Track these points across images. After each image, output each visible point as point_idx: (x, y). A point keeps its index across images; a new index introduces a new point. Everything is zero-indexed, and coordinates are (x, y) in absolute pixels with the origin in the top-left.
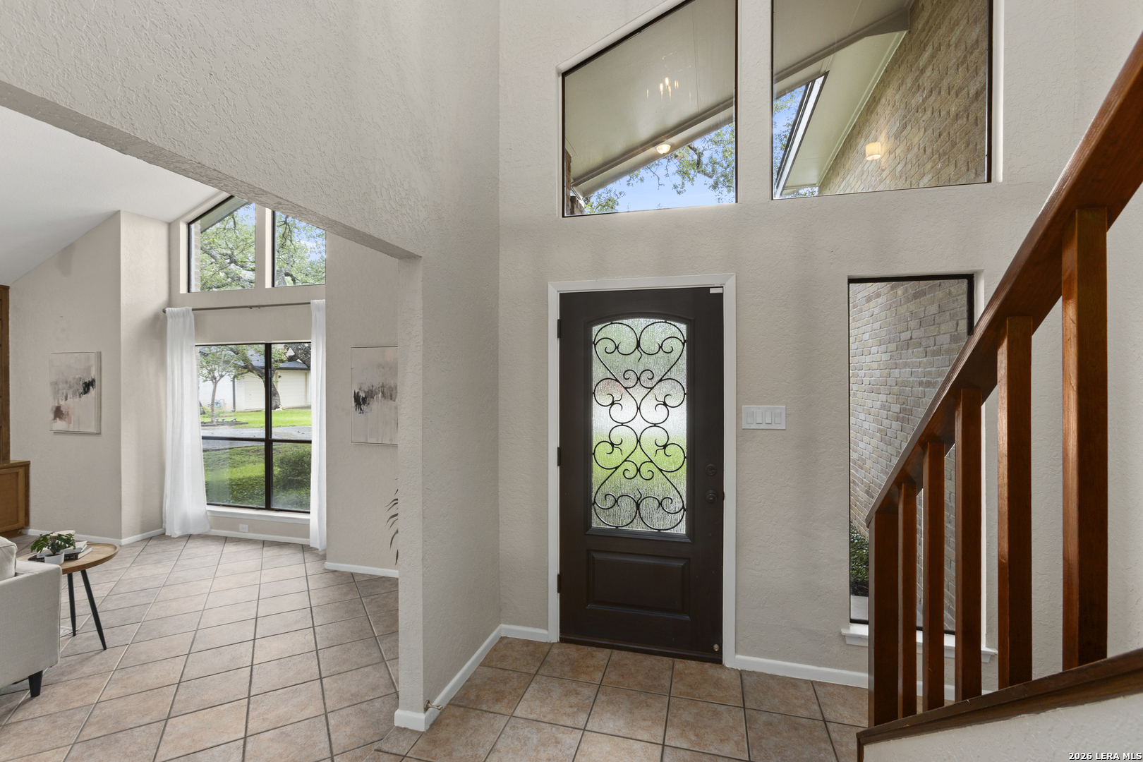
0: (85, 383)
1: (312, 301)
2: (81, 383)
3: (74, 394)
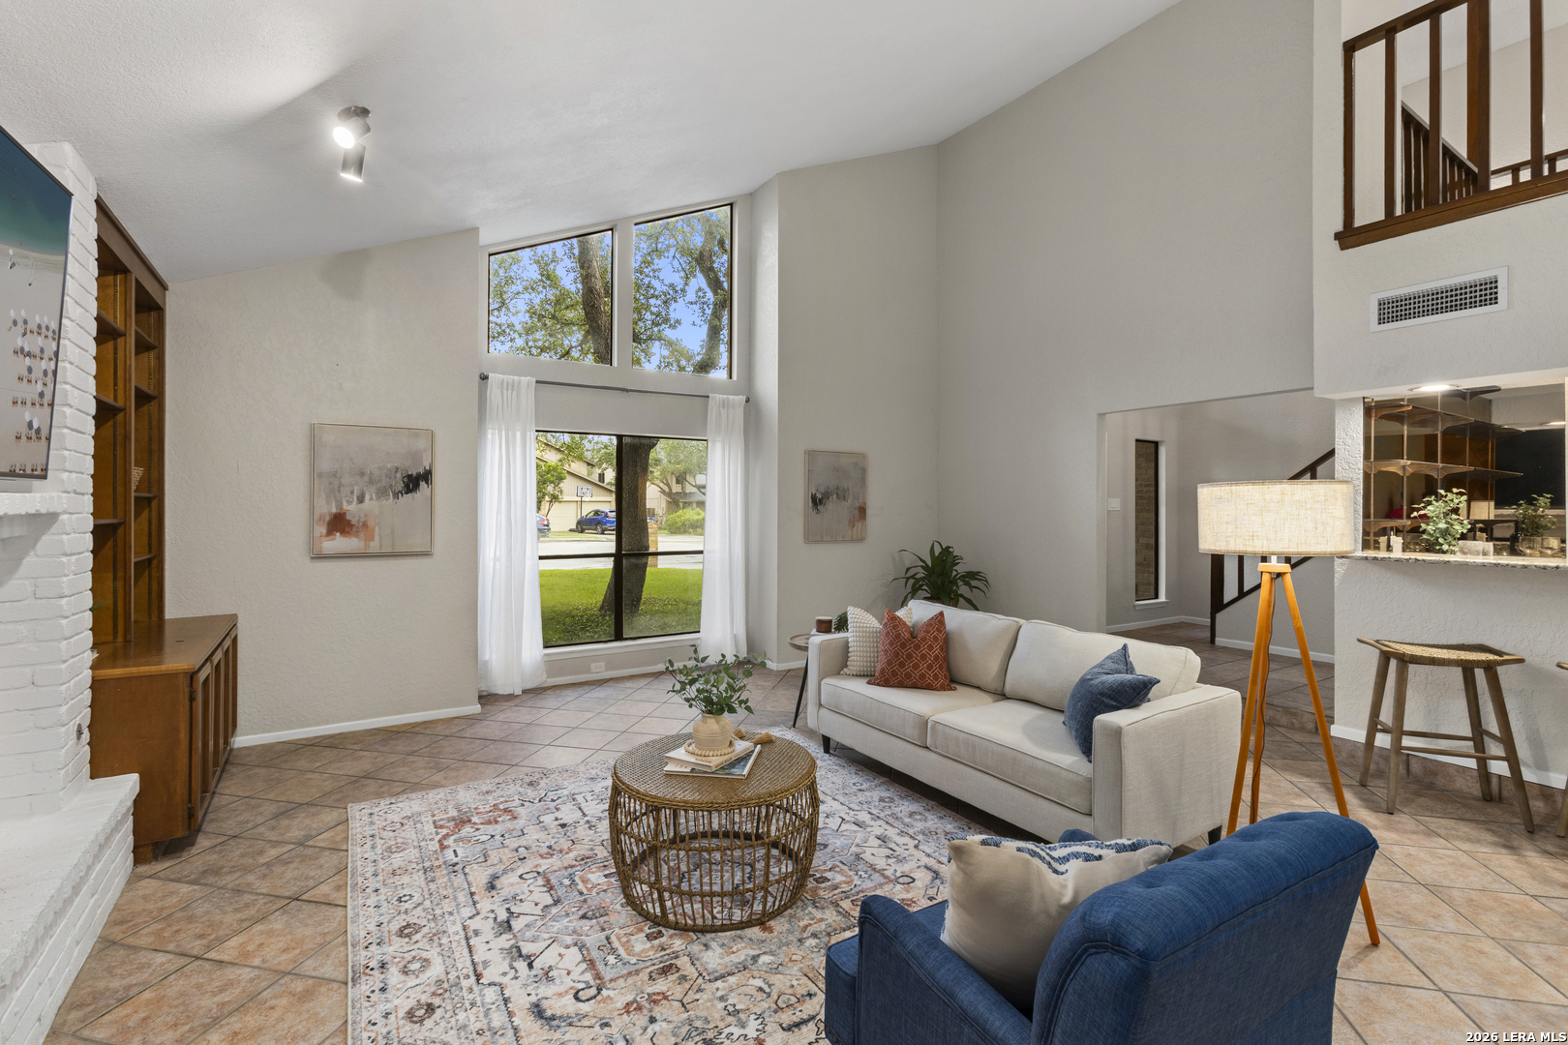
0: (409, 477)
1: (710, 395)
2: (399, 475)
3: (382, 493)
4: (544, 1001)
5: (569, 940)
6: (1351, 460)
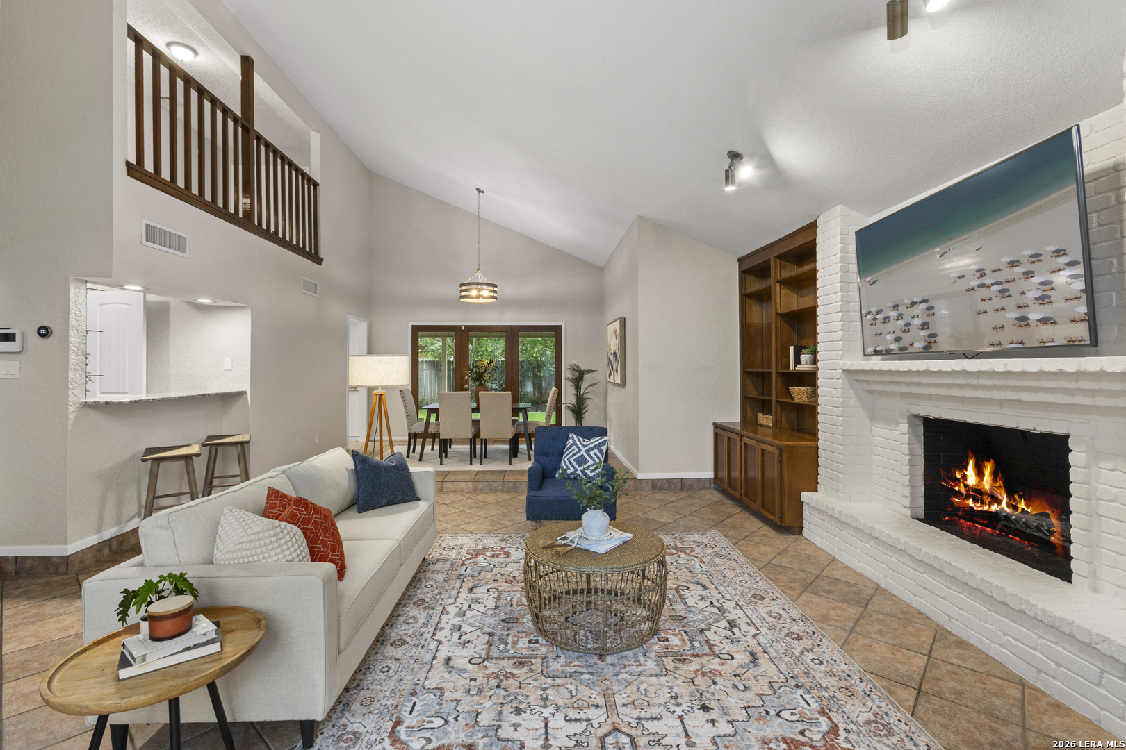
6: (80, 328)
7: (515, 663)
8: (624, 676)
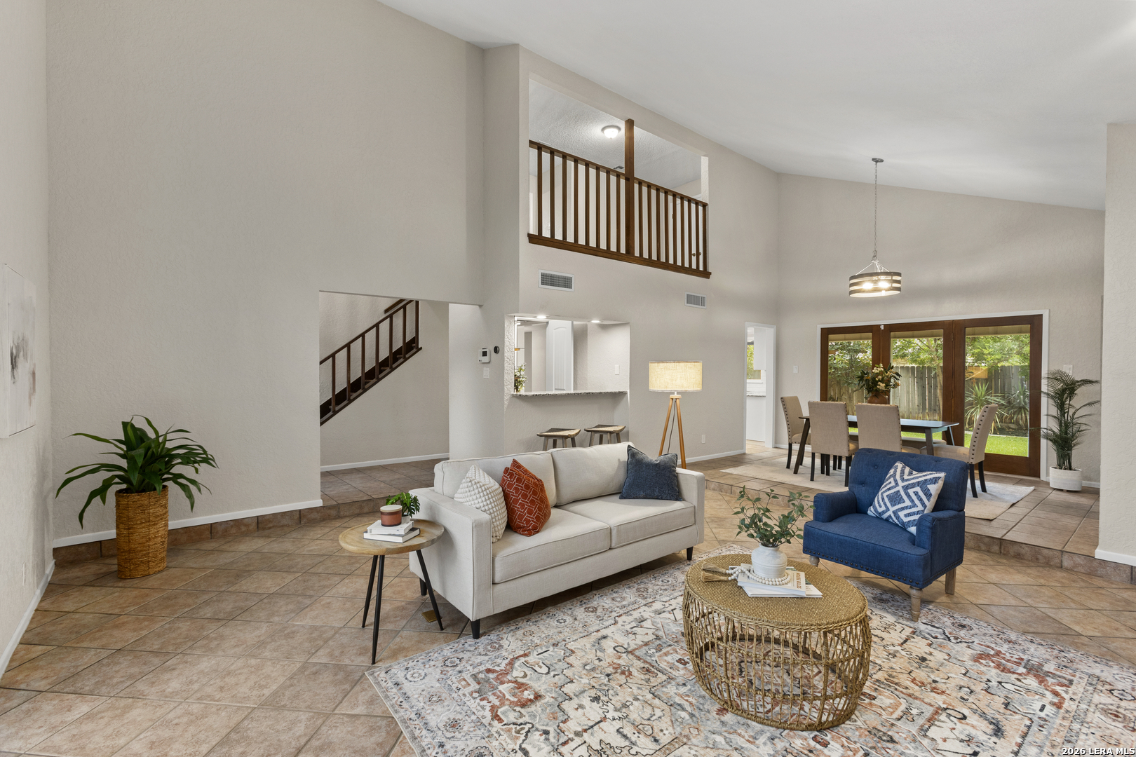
4: (988, 733)
5: (926, 742)
6: (510, 347)
7: (644, 668)
8: (719, 739)
